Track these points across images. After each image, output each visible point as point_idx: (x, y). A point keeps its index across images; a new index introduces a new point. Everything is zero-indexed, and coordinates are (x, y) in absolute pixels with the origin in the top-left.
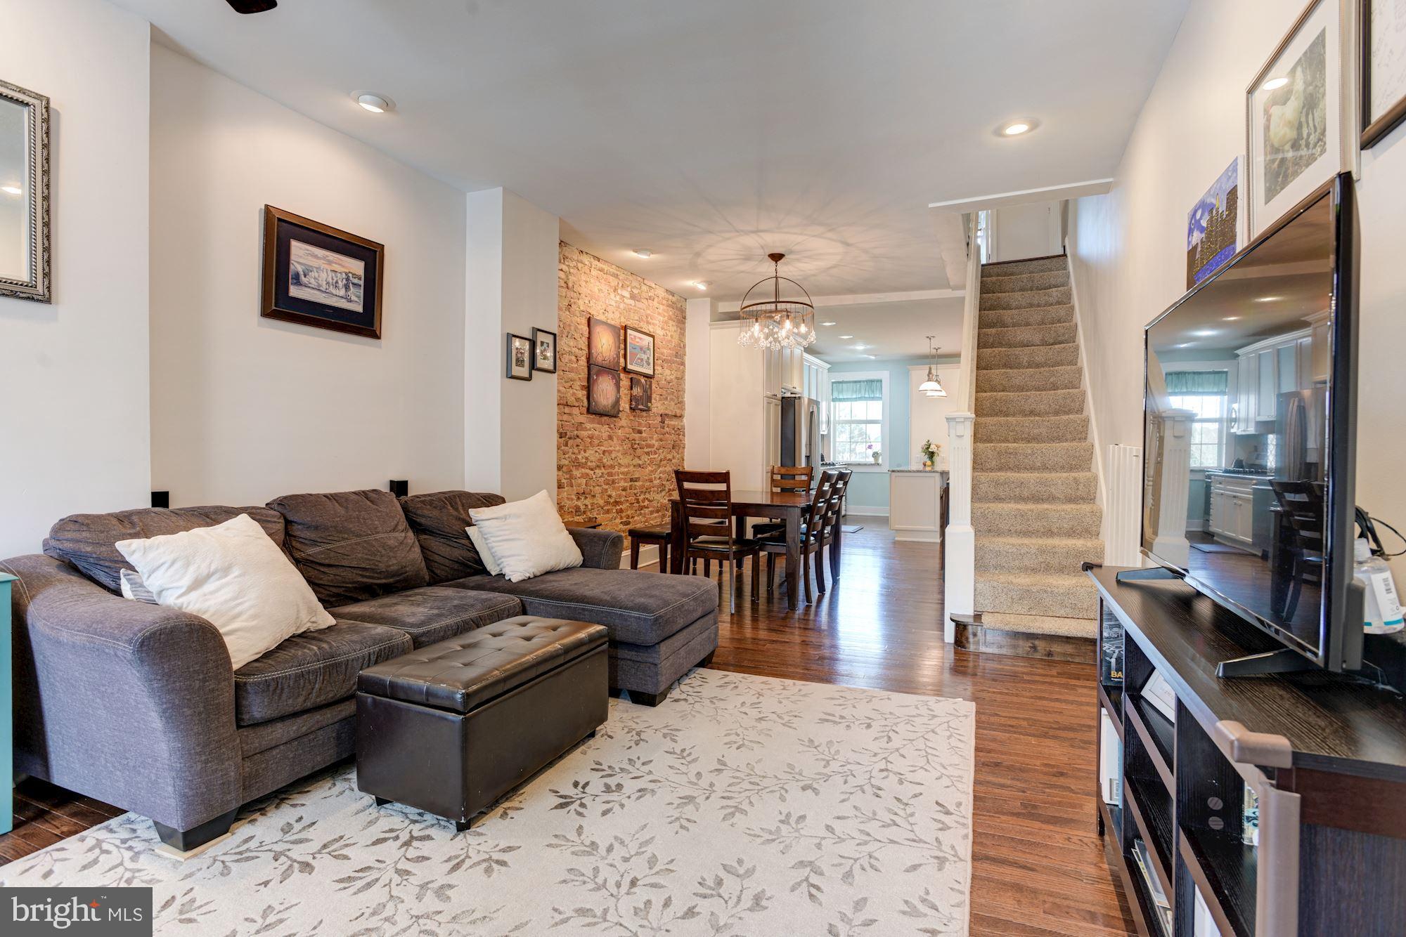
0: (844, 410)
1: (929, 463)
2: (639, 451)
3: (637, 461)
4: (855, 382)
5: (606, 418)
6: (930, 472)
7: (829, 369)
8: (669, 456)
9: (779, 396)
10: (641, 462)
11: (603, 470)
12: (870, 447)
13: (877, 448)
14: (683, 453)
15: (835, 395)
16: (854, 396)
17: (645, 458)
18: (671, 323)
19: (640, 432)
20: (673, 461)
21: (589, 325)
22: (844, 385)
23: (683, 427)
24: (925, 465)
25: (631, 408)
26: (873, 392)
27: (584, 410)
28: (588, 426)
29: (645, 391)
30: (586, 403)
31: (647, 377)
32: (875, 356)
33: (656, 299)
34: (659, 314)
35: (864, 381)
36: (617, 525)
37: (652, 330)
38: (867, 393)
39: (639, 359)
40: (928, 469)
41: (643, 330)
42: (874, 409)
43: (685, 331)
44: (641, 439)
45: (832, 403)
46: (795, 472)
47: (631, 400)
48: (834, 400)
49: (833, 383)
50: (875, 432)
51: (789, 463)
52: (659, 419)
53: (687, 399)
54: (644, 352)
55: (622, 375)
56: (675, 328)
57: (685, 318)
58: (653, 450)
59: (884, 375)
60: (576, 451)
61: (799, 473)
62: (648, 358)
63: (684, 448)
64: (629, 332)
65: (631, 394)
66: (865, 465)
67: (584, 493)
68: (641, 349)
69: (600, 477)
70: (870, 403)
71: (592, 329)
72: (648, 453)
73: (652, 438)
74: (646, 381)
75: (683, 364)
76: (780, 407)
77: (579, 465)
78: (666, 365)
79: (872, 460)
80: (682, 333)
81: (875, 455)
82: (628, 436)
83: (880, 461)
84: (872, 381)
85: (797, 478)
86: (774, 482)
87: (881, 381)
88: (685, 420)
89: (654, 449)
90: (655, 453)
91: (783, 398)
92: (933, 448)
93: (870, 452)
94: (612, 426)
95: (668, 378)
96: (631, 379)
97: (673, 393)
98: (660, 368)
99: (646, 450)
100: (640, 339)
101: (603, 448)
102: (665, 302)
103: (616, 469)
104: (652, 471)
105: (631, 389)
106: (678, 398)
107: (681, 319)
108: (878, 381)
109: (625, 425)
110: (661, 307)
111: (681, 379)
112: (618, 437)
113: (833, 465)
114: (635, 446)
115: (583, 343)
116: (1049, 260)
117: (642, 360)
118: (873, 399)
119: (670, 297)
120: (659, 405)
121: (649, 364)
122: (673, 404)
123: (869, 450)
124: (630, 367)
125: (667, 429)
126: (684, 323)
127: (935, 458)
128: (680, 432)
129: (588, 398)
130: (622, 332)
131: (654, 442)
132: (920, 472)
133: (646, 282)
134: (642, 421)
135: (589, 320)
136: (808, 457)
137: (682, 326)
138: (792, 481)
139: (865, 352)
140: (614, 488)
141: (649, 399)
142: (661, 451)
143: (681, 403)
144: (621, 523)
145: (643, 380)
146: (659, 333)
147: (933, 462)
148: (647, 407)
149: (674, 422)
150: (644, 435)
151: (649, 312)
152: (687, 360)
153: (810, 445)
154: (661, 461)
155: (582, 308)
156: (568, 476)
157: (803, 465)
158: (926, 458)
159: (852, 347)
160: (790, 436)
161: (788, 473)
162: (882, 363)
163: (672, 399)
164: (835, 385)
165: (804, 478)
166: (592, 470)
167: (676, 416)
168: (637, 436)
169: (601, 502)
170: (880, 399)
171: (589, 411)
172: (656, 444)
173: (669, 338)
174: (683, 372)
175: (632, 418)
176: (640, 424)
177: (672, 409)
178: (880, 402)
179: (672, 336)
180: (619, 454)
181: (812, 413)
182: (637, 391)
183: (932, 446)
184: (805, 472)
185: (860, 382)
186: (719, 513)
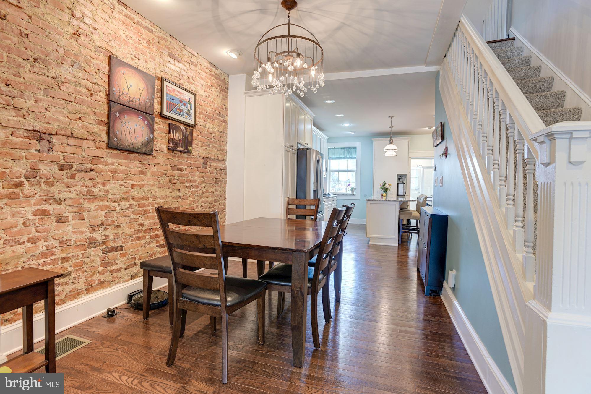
0: (335, 164)
1: (384, 194)
2: (178, 185)
3: (176, 193)
4: (341, 148)
5: (136, 155)
6: (385, 201)
7: (327, 140)
8: (212, 190)
9: (296, 148)
10: (180, 195)
11: (132, 202)
12: (349, 185)
13: (353, 185)
14: (225, 187)
15: (330, 156)
16: (341, 156)
17: (187, 191)
18: (213, 89)
19: (181, 170)
20: (215, 193)
21: (109, 64)
22: (335, 150)
23: (225, 168)
24: (382, 195)
25: (169, 149)
26: (351, 154)
27: (105, 145)
28: (110, 160)
29: (186, 137)
30: (105, 137)
31: (189, 126)
32: (354, 132)
33: (199, 66)
34: (201, 78)
35: (346, 148)
36: (152, 249)
37: (193, 89)
38: (348, 155)
39: (178, 109)
40: (384, 198)
41: (184, 87)
42: (351, 164)
43: (227, 98)
44: (181, 175)
45: (328, 160)
46: (305, 203)
47: (169, 142)
48: (329, 158)
49: (329, 149)
50: (352, 177)
51: (302, 195)
52: (202, 161)
53: (229, 148)
54: (185, 105)
55: (157, 120)
56: (218, 94)
57: (227, 89)
58: (194, 184)
59: (358, 145)
60: (89, 183)
61: (309, 204)
62: (189, 111)
63: (226, 183)
64: (166, 84)
65: (169, 137)
66: (347, 195)
67: (102, 224)
68: (181, 102)
69: (128, 208)
70: (349, 160)
71: (113, 68)
72: (189, 187)
73: (193, 175)
74: (186, 129)
75: (225, 122)
76: (296, 155)
77: (93, 198)
78: (208, 120)
79: (350, 192)
80: (225, 99)
81: (352, 189)
82: (165, 172)
83: (355, 193)
84: (351, 148)
85: (308, 207)
86: (289, 211)
87: (356, 148)
88: (227, 163)
89: (197, 183)
90: (197, 187)
91: (298, 149)
92: (386, 187)
93: (349, 188)
94: (145, 162)
95: (211, 130)
96: (169, 124)
97: (215, 142)
98: (202, 121)
99: (186, 184)
100: (181, 93)
101: (132, 182)
102: (207, 71)
103: (151, 200)
104: (193, 201)
105: (169, 132)
106: (220, 146)
107: (224, 89)
108: (354, 148)
109: (162, 162)
110: (204, 74)
111: (223, 133)
112: (153, 173)
113: (329, 195)
114: (175, 181)
115: (101, 79)
116: (501, 43)
117: (181, 111)
118: (351, 158)
119: (214, 69)
120: (201, 149)
121: (189, 115)
122: (216, 150)
123: (349, 187)
124: (165, 113)
125: (209, 169)
126: (227, 92)
127: (388, 191)
128: (222, 171)
129: (108, 133)
130: (157, 83)
131: (196, 178)
132: (379, 201)
133: (187, 48)
134: (183, 160)
135: (109, 58)
136: (315, 191)
137: (225, 94)
138: (303, 210)
139: (349, 129)
140: (147, 218)
141: (190, 143)
142: (203, 185)
143: (223, 151)
144: (157, 246)
145: (182, 127)
146: (201, 93)
147: (387, 194)
148: (187, 149)
149: (216, 164)
150: (184, 172)
151: (190, 74)
152: (229, 119)
153: (317, 182)
154: (203, 193)
155: (98, 43)
156: (75, 209)
157: (312, 197)
158: (382, 192)
159: (342, 125)
160: (303, 176)
161: (300, 203)
162: (357, 137)
163: (214, 147)
164: (330, 150)
165: (313, 207)
166: (115, 202)
167: (218, 160)
168: (177, 173)
169: (129, 231)
170: (355, 158)
171: (109, 146)
172: (198, 180)
173: (212, 100)
174: (226, 128)
175: (171, 157)
176: (180, 163)
177: (214, 153)
178: (355, 160)
179: (214, 99)
180: (155, 188)
181: (318, 160)
182: (177, 136)
183: (386, 185)
184: (313, 203)
185: (344, 148)
186: (208, 263)
